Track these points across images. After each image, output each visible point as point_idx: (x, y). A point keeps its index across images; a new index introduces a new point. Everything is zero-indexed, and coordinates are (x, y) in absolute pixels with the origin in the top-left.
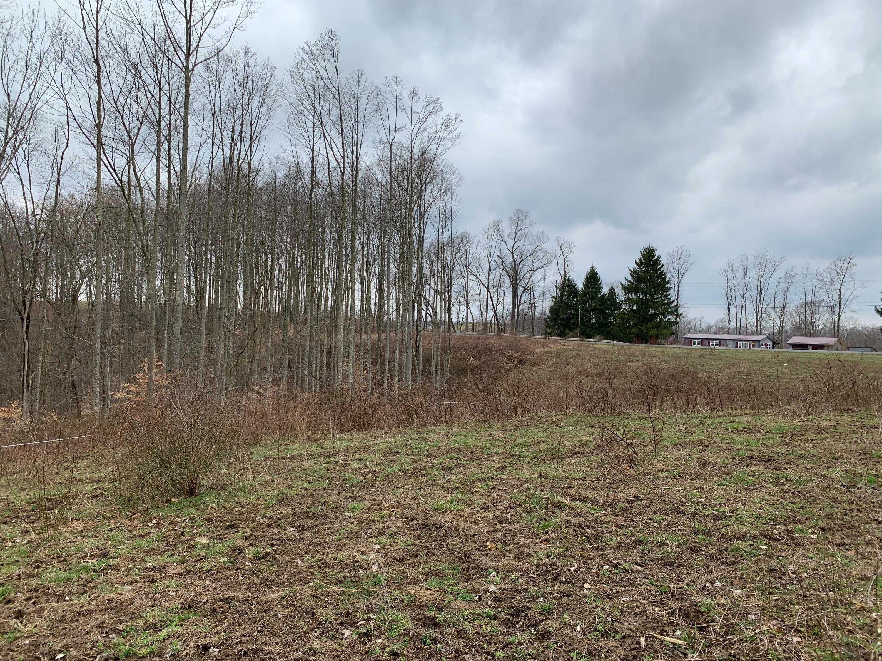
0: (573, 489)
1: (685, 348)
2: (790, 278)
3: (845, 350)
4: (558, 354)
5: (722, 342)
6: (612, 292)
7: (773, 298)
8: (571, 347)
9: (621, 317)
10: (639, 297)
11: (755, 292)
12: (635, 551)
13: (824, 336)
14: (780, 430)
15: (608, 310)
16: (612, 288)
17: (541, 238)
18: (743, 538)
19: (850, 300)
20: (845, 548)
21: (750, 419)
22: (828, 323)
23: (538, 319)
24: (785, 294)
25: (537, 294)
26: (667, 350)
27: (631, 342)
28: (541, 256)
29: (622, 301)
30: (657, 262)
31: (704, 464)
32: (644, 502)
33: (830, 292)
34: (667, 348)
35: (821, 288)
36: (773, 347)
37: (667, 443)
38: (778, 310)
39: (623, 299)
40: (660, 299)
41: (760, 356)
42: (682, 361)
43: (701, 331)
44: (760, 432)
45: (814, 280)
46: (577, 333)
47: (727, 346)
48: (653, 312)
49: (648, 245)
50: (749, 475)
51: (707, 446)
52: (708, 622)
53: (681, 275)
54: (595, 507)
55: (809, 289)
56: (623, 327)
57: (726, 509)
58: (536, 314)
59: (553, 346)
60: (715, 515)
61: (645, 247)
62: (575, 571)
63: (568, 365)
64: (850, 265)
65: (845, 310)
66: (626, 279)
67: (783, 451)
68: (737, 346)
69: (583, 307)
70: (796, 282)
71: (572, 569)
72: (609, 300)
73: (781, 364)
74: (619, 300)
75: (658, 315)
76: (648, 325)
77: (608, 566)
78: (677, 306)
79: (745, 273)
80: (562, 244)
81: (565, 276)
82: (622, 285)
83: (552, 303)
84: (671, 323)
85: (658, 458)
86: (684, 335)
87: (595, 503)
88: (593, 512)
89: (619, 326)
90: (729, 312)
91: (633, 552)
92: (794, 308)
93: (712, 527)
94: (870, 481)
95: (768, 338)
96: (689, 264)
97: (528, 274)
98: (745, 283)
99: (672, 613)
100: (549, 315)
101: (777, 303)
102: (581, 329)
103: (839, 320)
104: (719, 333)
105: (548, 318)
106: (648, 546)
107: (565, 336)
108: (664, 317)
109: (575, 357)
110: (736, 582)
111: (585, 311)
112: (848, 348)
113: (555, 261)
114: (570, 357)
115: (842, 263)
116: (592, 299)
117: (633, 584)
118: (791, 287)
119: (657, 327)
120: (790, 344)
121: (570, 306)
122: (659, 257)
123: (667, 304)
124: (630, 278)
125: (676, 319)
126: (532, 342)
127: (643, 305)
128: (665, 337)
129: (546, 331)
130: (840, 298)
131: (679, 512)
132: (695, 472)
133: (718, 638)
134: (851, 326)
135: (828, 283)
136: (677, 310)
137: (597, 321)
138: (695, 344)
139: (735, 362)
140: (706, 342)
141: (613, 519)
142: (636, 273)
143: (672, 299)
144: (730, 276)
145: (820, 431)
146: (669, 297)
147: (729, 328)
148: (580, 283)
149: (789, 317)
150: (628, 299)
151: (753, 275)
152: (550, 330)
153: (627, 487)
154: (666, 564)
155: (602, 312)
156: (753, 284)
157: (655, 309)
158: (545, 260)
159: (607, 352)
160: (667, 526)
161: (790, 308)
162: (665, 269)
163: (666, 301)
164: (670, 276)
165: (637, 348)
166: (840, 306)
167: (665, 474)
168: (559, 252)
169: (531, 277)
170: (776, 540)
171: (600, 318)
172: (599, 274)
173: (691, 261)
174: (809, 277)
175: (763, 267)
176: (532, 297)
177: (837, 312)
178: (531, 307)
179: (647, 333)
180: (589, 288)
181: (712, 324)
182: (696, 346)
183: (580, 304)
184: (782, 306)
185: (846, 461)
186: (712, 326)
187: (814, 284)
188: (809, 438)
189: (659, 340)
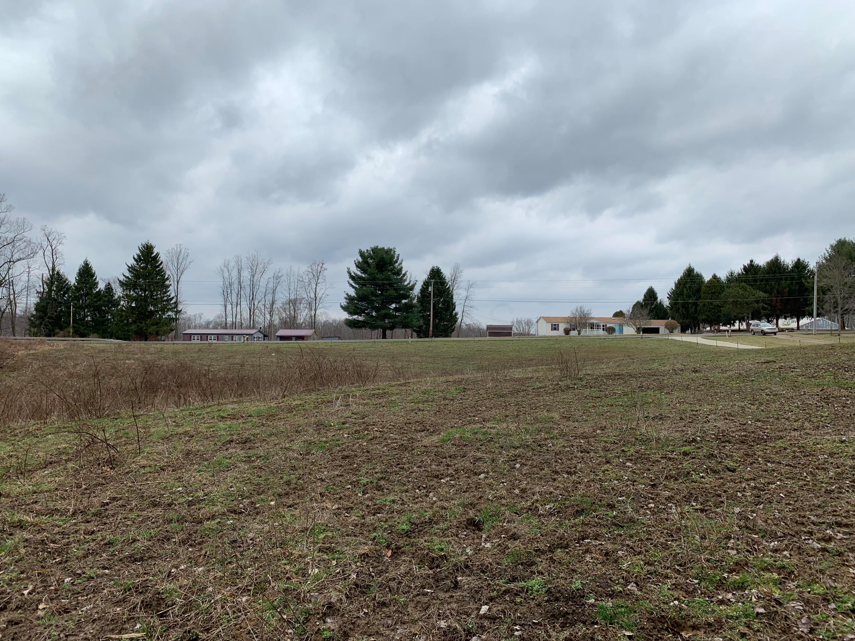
0: (40, 504)
1: (184, 344)
2: (277, 278)
3: (320, 339)
4: (45, 356)
5: (220, 336)
6: (109, 288)
7: (263, 296)
8: (62, 348)
9: (119, 314)
10: (138, 294)
11: (248, 290)
12: (104, 555)
13: (305, 328)
14: (259, 413)
15: (105, 307)
16: (109, 284)
17: (22, 225)
18: (213, 517)
19: (323, 298)
20: (294, 508)
21: (235, 406)
22: (307, 317)
23: (21, 317)
24: (274, 292)
25: (17, 289)
26: (167, 346)
27: (129, 340)
28: (23, 246)
29: (119, 297)
30: (155, 258)
31: (188, 454)
32: (120, 502)
33: (308, 291)
34: (167, 344)
35: (301, 288)
36: (264, 340)
37: (154, 438)
38: (268, 306)
39: (121, 295)
40: (159, 296)
41: (252, 347)
42: (181, 357)
43: (201, 327)
44: (243, 417)
45: (296, 281)
46: (69, 332)
47: (223, 340)
48: (153, 309)
49: (146, 241)
50: (227, 458)
51: (193, 436)
52: (169, 606)
53: (180, 271)
54: (64, 518)
55: (292, 288)
56: (121, 324)
57: (201, 494)
58: (18, 312)
59: (39, 347)
60: (190, 501)
61: (144, 243)
62: (30, 593)
63: (57, 367)
64: (323, 269)
65: (320, 306)
66: (124, 275)
67: (258, 431)
68: (232, 340)
69: (76, 304)
70: (282, 282)
71: (26, 592)
72: (106, 297)
73: (270, 354)
74: (116, 297)
75: (157, 312)
76: (147, 322)
77: (70, 579)
78: (176, 303)
79: (239, 273)
80: (50, 234)
81: (53, 269)
82: (120, 281)
83: (38, 300)
84: (171, 319)
85: (142, 455)
86: (185, 330)
87: (63, 513)
88: (61, 523)
89: (116, 324)
90: (226, 308)
91: (102, 556)
92: (281, 305)
93: (185, 513)
94: (321, 448)
95: (259, 331)
96: (187, 263)
97: (6, 266)
98: (240, 282)
99: (134, 608)
100: (34, 313)
101: (267, 300)
102: (74, 327)
103: (315, 315)
104: (217, 329)
105: (33, 316)
106: (119, 547)
107: (54, 336)
108: (164, 314)
109: (66, 358)
110: (200, 561)
111: (79, 308)
112: (322, 338)
113: (41, 252)
114: (59, 359)
115: (317, 267)
116: (87, 295)
117: (96, 591)
118: (278, 287)
119: (157, 324)
120: (278, 336)
121: (60, 303)
122: (158, 254)
123: (167, 300)
124: (128, 274)
125: (176, 315)
126: (12, 344)
127: (142, 301)
128: (166, 333)
129: (30, 331)
130: (315, 296)
131: (156, 505)
132: (177, 464)
133: (177, 619)
134: (324, 319)
135: (306, 284)
136: (176, 307)
137: (92, 318)
138: (194, 339)
139: (230, 354)
140: (204, 337)
141: (83, 526)
142: (134, 270)
143: (172, 296)
144: (226, 275)
145: (290, 410)
146: (168, 294)
147: (226, 324)
148: (72, 278)
149: (277, 312)
150: (127, 295)
151: (246, 274)
152: (35, 330)
153: (105, 489)
154: (136, 560)
155: (98, 309)
156: (246, 283)
157: (155, 305)
158: (28, 251)
159: (103, 351)
160: (142, 522)
161: (278, 305)
162: (163, 265)
163: (165, 298)
164: (170, 273)
165: (137, 345)
166: (316, 303)
167: (148, 469)
168: (45, 243)
169: (9, 268)
170: (241, 513)
171: (96, 316)
172: (93, 269)
173: (189, 259)
174: (292, 278)
175: (255, 268)
176: (12, 292)
177: (313, 308)
178: (11, 304)
179: (147, 330)
180: (83, 283)
181: (211, 320)
182: (196, 341)
183: (72, 300)
184: (271, 303)
185: (305, 433)
186: (211, 322)
187: (296, 284)
188: (282, 417)
189: (159, 337)
